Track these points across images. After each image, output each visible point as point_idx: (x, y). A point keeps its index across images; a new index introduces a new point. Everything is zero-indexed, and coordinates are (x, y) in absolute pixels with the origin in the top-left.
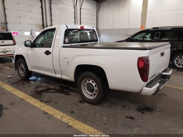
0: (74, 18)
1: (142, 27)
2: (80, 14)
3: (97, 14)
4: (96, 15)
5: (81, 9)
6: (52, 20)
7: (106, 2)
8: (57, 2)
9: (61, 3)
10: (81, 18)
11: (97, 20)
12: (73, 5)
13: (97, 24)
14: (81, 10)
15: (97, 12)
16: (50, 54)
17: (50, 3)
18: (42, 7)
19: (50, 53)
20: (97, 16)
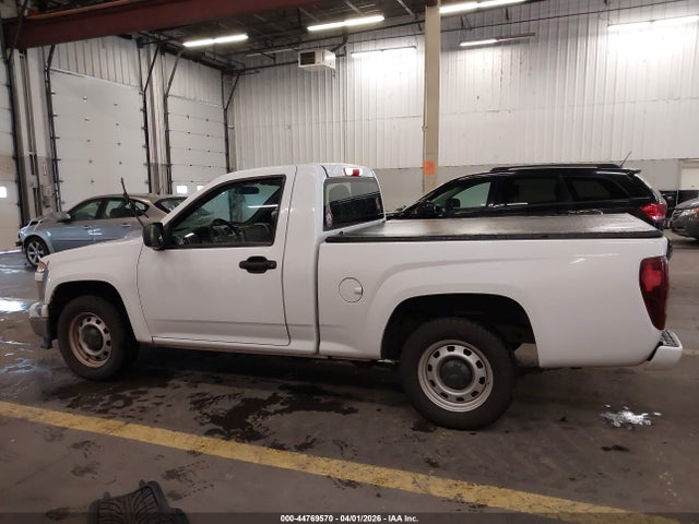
0: (143, 132)
1: (430, 165)
2: (166, 114)
3: (225, 117)
4: (222, 120)
5: (165, 97)
6: (53, 138)
7: (258, 75)
8: (73, 66)
9: (89, 69)
10: (167, 132)
11: (227, 140)
12: (135, 82)
13: (227, 155)
14: (169, 99)
15: (226, 110)
16: (274, 267)
17: (47, 71)
18: (11, 86)
19: (272, 265)
20: (226, 125)
